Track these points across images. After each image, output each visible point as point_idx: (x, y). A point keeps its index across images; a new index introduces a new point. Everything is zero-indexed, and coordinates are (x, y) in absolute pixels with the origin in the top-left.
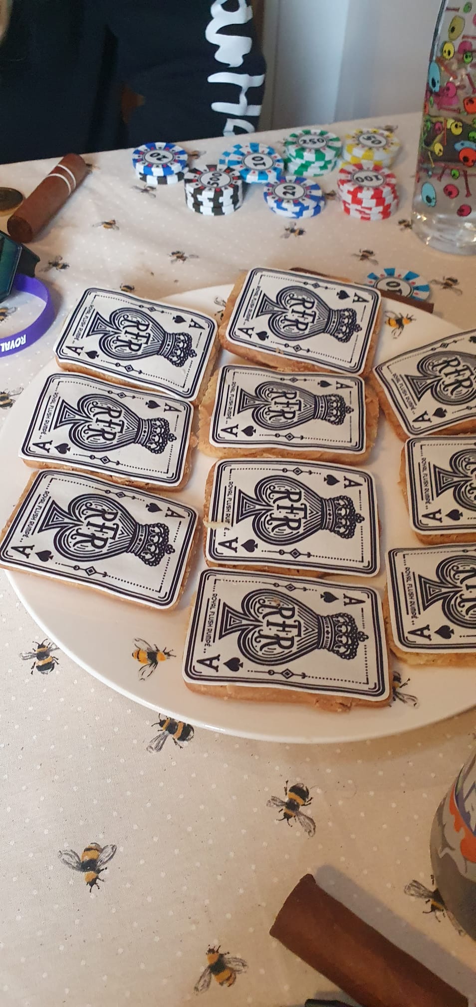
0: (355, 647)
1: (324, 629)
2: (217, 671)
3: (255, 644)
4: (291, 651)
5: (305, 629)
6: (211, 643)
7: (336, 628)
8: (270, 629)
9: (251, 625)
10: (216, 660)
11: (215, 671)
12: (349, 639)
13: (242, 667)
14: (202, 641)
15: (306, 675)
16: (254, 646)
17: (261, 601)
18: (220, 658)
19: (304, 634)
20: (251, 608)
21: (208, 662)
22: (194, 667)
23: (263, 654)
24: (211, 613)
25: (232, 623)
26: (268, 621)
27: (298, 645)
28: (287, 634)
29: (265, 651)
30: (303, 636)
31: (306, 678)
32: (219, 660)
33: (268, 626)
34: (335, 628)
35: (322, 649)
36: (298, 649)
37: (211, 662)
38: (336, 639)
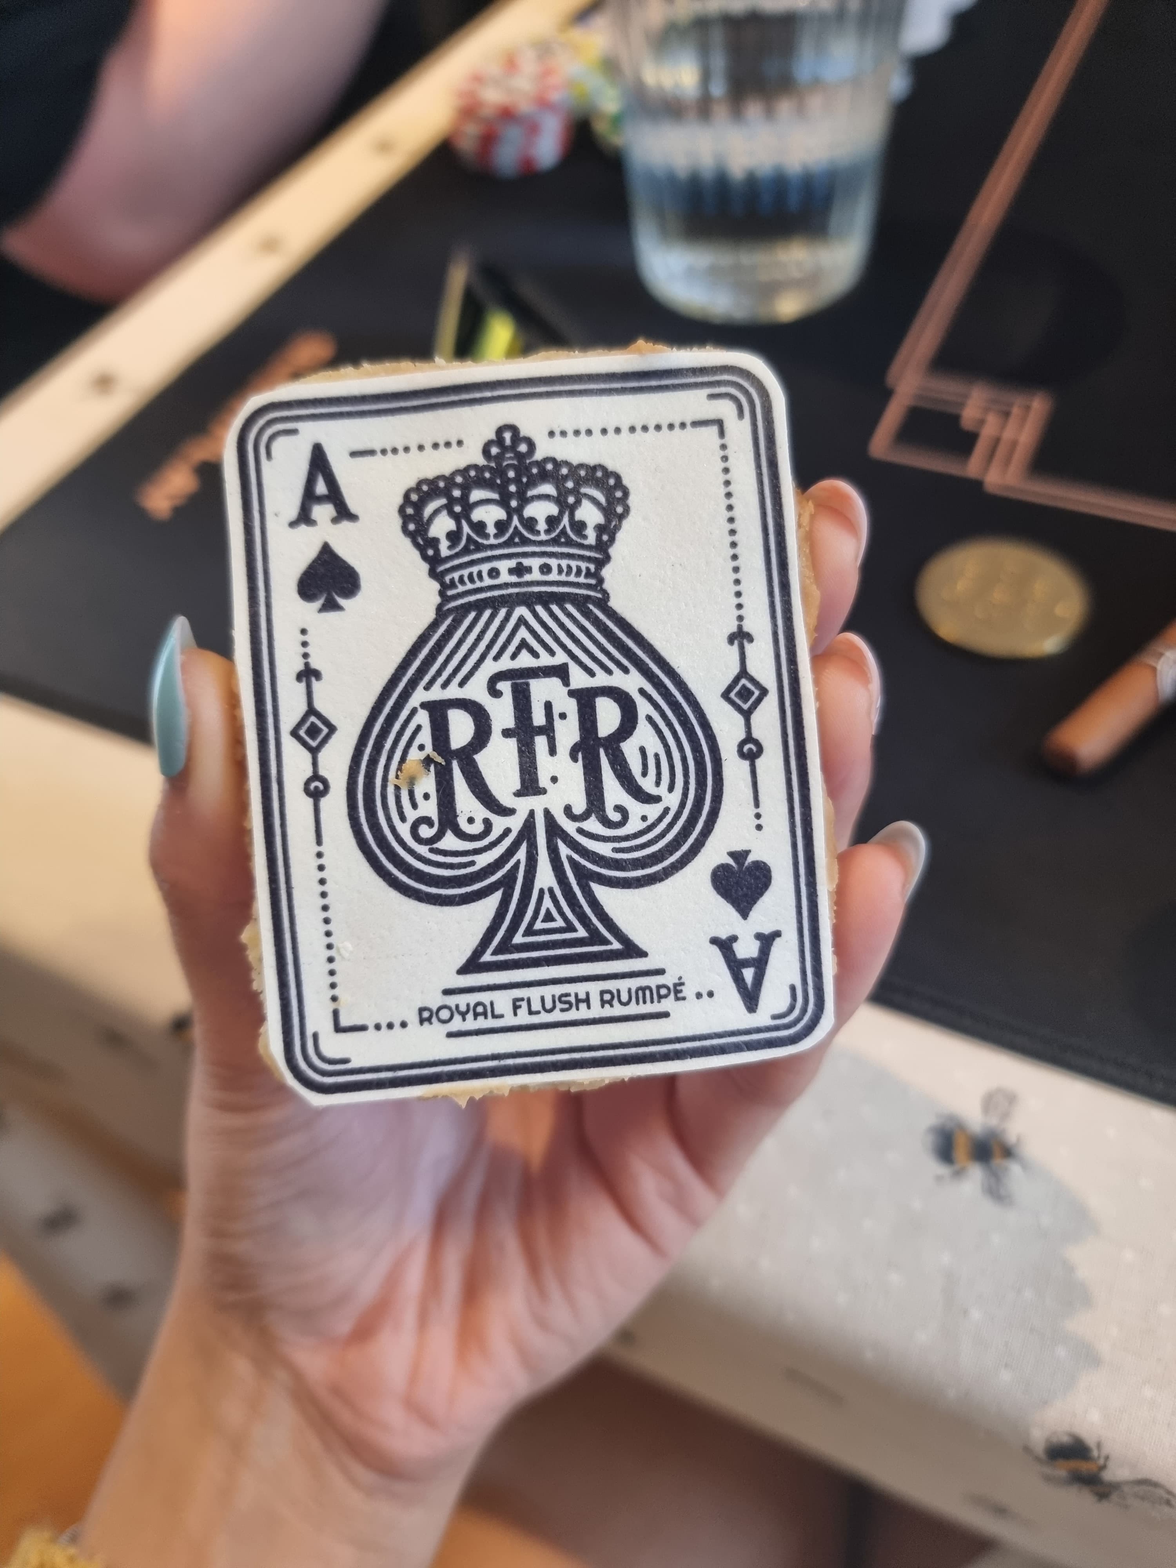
0: (564, 471)
1: (506, 585)
2: (777, 934)
3: (634, 825)
4: (642, 692)
5: (524, 653)
6: (668, 980)
7: (492, 541)
8: (554, 779)
9: (553, 852)
10: (736, 946)
11: (778, 942)
12: (530, 493)
13: (747, 853)
14: (666, 1015)
15: (734, 629)
16: (643, 825)
17: (426, 832)
18: (724, 936)
19: (552, 653)
20: (472, 863)
21: (748, 974)
22: (775, 1017)
23: (671, 789)
24: (523, 1011)
25: (560, 923)
26: (518, 794)
27: (609, 672)
28: (563, 716)
29: (658, 783)
30: (561, 658)
31: (747, 627)
32: (734, 939)
33: (544, 791)
34: (492, 547)
35: (606, 586)
36: (626, 671)
37: (746, 963)
38: (543, 537)
